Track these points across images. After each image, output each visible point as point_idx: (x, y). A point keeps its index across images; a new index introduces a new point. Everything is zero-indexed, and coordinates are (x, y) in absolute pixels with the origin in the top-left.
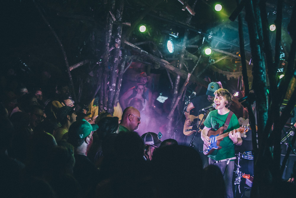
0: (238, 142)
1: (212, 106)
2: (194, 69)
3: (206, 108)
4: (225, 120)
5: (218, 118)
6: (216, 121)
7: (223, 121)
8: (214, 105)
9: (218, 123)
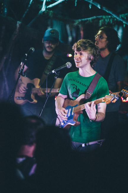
0: (96, 119)
1: (66, 66)
2: (24, 15)
3: (57, 70)
4: (88, 85)
5: (78, 82)
6: (76, 86)
7: (85, 86)
8: (69, 65)
9: (79, 89)
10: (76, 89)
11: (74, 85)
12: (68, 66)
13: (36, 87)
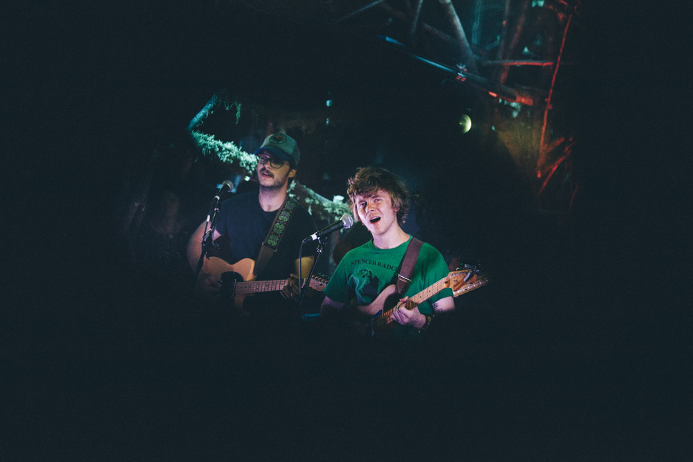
1: (340, 225)
3: (322, 233)
4: (398, 266)
6: (370, 272)
7: (391, 268)
8: (347, 221)
9: (376, 277)
10: (370, 277)
11: (366, 270)
12: (345, 223)
13: (244, 278)
